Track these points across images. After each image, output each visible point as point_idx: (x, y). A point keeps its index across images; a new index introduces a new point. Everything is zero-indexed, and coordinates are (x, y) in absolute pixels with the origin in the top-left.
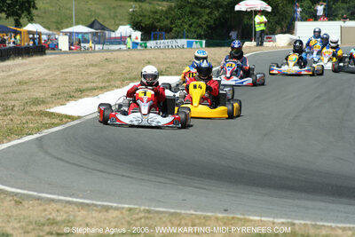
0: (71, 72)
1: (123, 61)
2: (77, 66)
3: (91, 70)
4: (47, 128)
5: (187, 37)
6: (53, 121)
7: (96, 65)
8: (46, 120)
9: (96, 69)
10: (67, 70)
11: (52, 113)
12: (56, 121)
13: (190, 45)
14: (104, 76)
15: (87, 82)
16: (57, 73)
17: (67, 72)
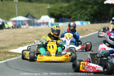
0: (18, 36)
1: (46, 30)
2: (21, 33)
3: (29, 35)
4: (9, 58)
6: (12, 56)
7: (31, 33)
8: (8, 55)
9: (31, 35)
10: (16, 35)
11: (11, 52)
12: (14, 55)
14: (36, 37)
15: (27, 40)
16: (11, 37)
17: (16, 36)
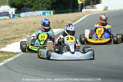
5: (42, 10)
11: (3, 51)
13: (44, 14)
